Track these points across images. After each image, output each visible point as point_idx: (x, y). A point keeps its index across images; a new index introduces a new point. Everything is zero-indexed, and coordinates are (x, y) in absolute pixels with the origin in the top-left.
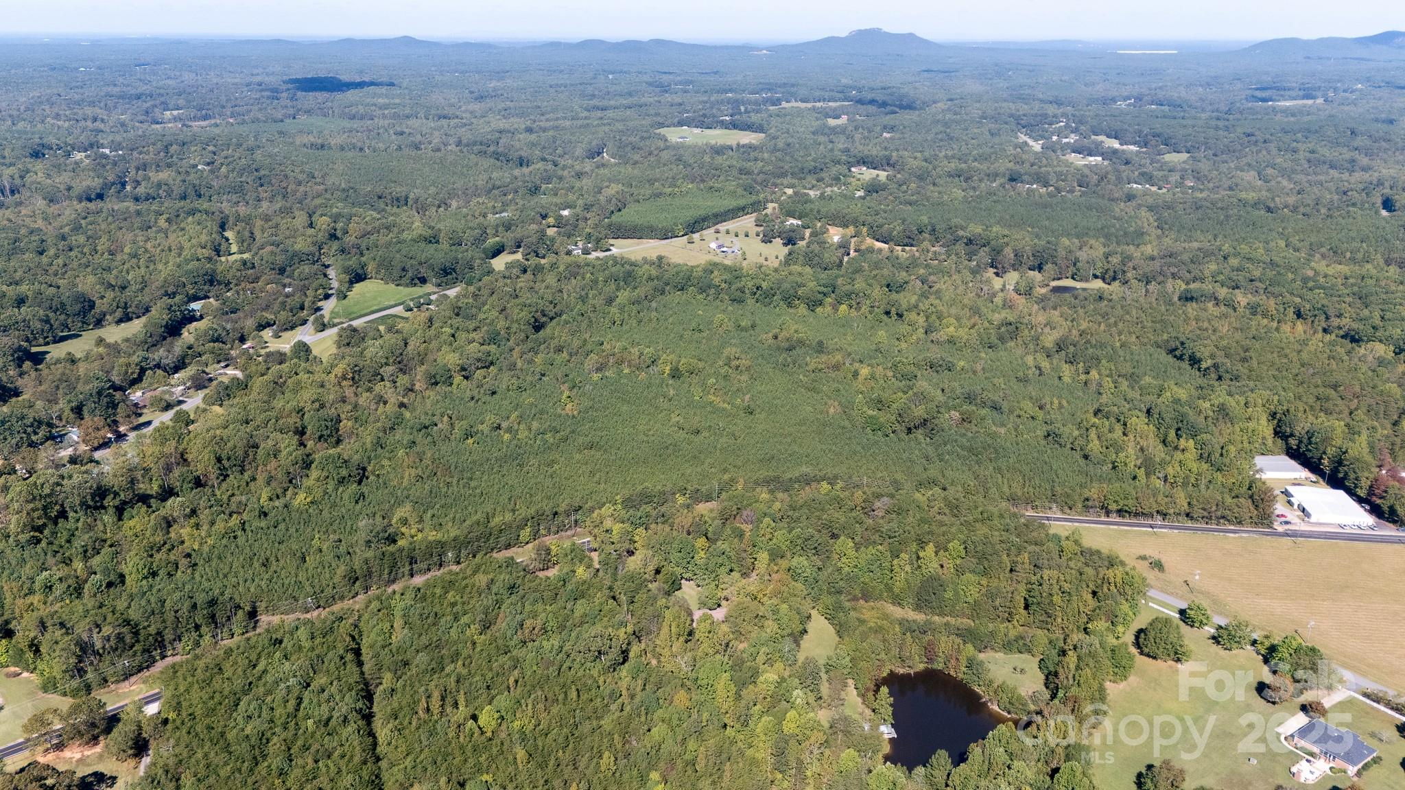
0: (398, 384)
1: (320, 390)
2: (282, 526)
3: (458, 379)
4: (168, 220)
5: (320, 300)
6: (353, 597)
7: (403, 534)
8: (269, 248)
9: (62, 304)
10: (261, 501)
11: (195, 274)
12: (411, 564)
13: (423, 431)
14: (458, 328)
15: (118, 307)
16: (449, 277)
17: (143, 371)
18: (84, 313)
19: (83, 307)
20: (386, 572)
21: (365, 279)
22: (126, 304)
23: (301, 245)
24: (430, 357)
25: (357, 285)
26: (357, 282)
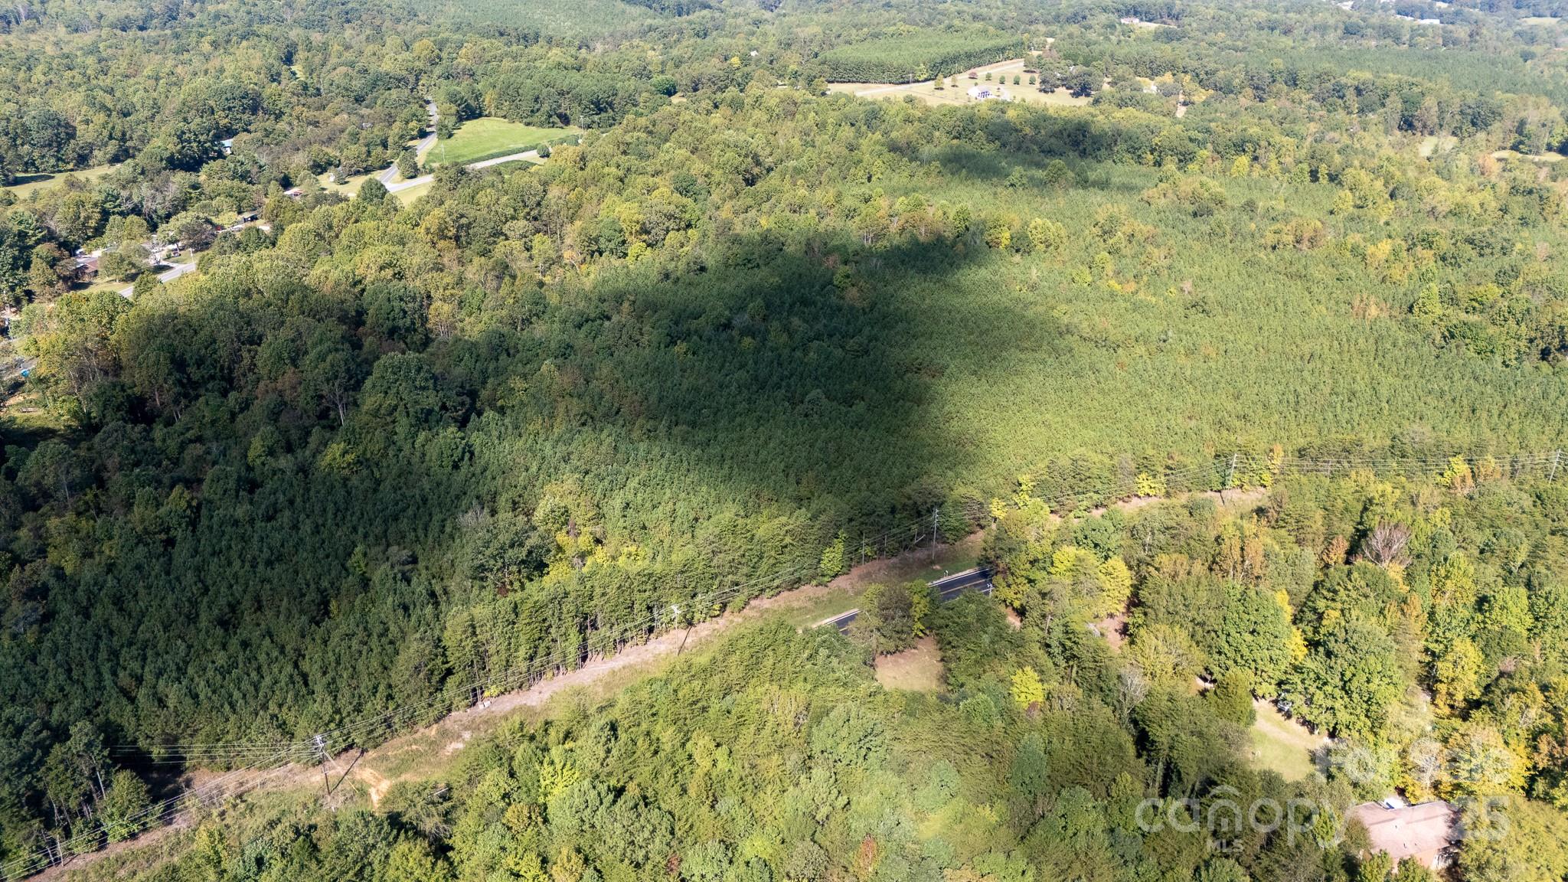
0: (534, 252)
1: (397, 248)
2: (285, 517)
3: (636, 246)
4: (215, 44)
5: (412, 139)
6: (438, 720)
7: (560, 549)
8: (342, 69)
9: (26, 130)
10: (251, 454)
11: (229, 95)
12: (582, 629)
13: (586, 328)
14: (629, 170)
15: (111, 137)
16: (603, 115)
17: (105, 215)
18: (59, 145)
19: (57, 135)
20: (522, 652)
21: (480, 115)
22: (124, 134)
23: (390, 64)
24: (588, 210)
25: (468, 123)
26: (468, 119)
